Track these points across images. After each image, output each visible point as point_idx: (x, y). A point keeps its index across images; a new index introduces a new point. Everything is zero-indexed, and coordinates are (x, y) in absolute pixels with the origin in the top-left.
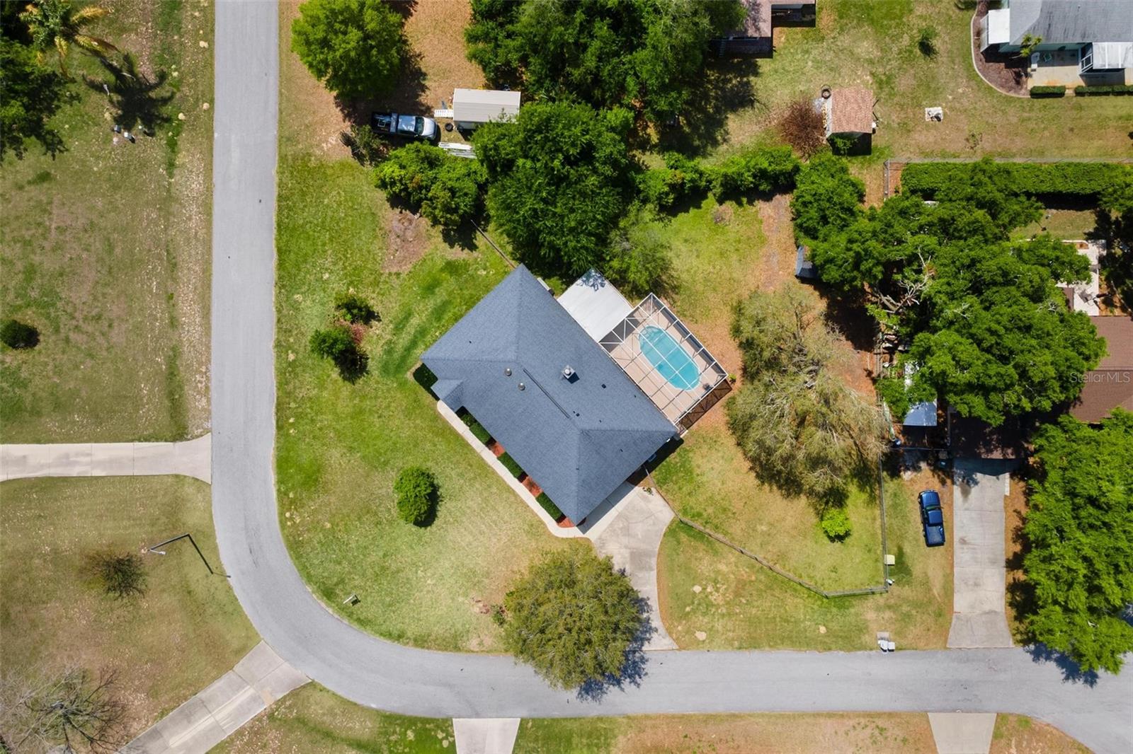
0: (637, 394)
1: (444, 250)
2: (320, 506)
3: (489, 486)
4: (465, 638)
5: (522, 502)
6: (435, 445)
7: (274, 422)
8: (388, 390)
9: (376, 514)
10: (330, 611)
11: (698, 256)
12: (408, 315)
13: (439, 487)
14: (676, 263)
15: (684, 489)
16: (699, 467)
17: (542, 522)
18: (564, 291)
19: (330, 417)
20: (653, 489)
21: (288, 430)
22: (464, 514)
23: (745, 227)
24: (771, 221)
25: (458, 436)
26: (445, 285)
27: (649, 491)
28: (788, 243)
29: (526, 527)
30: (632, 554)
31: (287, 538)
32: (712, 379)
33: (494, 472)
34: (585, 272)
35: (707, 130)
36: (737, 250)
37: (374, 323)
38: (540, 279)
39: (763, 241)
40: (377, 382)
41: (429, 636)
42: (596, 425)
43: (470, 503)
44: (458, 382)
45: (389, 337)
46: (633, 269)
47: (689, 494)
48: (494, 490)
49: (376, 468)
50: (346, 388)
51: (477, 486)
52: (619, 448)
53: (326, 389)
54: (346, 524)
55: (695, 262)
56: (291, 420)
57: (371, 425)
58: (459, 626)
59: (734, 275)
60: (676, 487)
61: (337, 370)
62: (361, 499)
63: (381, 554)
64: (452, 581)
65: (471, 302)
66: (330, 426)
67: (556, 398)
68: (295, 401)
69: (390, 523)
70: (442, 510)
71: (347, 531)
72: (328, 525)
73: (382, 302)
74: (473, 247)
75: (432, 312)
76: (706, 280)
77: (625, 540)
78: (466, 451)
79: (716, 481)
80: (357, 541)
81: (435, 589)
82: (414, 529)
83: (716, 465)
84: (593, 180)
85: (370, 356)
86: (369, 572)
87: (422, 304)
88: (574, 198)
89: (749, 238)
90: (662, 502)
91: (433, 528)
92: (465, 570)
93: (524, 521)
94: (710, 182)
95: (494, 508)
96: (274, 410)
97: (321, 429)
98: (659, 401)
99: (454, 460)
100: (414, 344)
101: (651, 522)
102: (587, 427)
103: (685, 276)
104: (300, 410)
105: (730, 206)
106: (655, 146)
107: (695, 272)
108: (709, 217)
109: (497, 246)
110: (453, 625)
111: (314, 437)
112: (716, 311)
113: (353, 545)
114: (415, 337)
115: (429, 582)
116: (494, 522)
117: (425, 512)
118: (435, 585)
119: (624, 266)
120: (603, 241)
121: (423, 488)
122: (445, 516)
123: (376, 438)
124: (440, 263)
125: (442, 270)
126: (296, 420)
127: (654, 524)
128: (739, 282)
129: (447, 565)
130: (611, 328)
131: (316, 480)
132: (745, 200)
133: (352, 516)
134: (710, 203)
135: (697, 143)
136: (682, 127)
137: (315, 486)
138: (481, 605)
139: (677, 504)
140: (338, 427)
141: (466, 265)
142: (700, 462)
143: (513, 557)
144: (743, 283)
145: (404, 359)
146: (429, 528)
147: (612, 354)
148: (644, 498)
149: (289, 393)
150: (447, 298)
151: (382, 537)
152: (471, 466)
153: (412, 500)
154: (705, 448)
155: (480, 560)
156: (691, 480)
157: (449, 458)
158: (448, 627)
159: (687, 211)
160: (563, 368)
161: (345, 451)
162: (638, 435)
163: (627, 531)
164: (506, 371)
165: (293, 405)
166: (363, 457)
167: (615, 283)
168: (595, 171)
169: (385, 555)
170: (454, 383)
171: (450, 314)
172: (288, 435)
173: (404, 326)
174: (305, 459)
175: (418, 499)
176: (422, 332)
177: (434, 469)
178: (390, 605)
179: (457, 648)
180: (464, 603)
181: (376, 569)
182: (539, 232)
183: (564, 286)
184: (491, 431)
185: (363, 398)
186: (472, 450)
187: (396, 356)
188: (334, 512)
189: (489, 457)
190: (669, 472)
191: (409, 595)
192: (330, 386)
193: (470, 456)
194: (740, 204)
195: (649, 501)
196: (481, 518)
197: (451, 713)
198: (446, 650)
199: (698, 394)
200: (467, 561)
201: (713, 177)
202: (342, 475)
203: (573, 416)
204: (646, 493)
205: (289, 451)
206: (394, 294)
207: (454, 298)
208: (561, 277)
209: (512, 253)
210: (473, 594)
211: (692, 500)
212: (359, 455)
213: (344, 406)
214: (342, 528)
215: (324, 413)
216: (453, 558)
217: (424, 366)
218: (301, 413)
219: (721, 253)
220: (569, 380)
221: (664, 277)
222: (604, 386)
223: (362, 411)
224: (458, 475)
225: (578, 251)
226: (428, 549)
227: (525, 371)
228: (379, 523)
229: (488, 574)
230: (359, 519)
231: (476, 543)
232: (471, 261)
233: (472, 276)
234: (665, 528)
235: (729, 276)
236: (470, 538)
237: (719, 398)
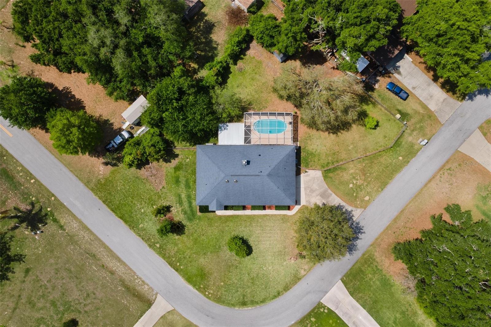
0: (272, 147)
1: (169, 166)
2: (214, 280)
3: (258, 221)
4: (298, 274)
5: (272, 215)
6: (228, 226)
7: (173, 270)
8: (197, 225)
9: (233, 265)
10: (250, 308)
11: (246, 88)
12: (179, 196)
13: (243, 237)
14: (242, 96)
15: (316, 160)
16: (313, 149)
17: (284, 215)
19: (189, 251)
20: (307, 170)
21: (180, 268)
22: (259, 237)
23: (251, 64)
24: (256, 54)
25: (232, 216)
26: (180, 176)
27: (306, 172)
28: (269, 55)
29: (281, 221)
30: (321, 196)
31: (214, 300)
32: (289, 119)
33: (254, 215)
34: (218, 128)
35: (209, 47)
36: (256, 73)
37: (171, 209)
38: (207, 144)
39: (260, 62)
40: (192, 226)
41: (287, 284)
42: (270, 169)
43: (257, 232)
44: (215, 200)
45: (181, 209)
46: (231, 111)
47: (319, 160)
48: (260, 220)
49: (218, 251)
50: (184, 237)
51: (254, 225)
52: (283, 169)
53: (178, 244)
54: (227, 278)
55: (247, 90)
56: (178, 264)
57: (203, 240)
58: (293, 272)
59: (263, 81)
60: (313, 162)
61: (175, 235)
62: (224, 265)
63: (247, 275)
64: (277, 261)
65: (194, 173)
66: (191, 254)
67: (249, 174)
68: (173, 257)
69: (240, 263)
70: (251, 243)
71: (230, 279)
72: (222, 284)
73: (167, 201)
74: (177, 156)
75: (186, 188)
76: (256, 92)
77: (314, 194)
78: (239, 218)
79: (323, 148)
80: (236, 279)
81: (274, 268)
82: (249, 257)
83: (317, 143)
84: (191, 98)
85: (181, 220)
86: (249, 284)
87: (180, 189)
88: (191, 109)
89: (255, 66)
90: (313, 171)
91: (254, 251)
92: (277, 253)
93: (279, 220)
94: (226, 62)
95: (266, 226)
96: (169, 267)
97: (189, 257)
98: (281, 142)
99: (239, 224)
100: (190, 203)
101: (316, 180)
102: (267, 173)
103: (248, 97)
104: (177, 258)
105: (240, 63)
106: (199, 68)
107: (251, 93)
108: (237, 72)
109: (183, 148)
110: (291, 273)
111: (190, 262)
112: (269, 98)
113: (236, 281)
114: (188, 200)
115: (270, 268)
116: (270, 230)
117: (247, 249)
118: (272, 267)
119: (228, 113)
120: (213, 113)
121: (238, 242)
122: (254, 244)
123: (209, 243)
124: (172, 171)
125: (175, 172)
127: (318, 180)
128: (266, 82)
129: (270, 257)
130: (243, 136)
131: (204, 274)
132: (242, 56)
133: (227, 273)
134: (233, 68)
135: (210, 54)
136: (201, 54)
137: (206, 276)
138: (292, 259)
139: (318, 167)
140: (194, 251)
141: (181, 163)
142: (312, 147)
143: (287, 234)
144: (268, 81)
145: (192, 211)
146: (253, 252)
147: (252, 143)
148: (307, 175)
149: (169, 257)
150: (185, 179)
151: (242, 270)
152: (246, 221)
153: (239, 249)
154: (309, 142)
155: (278, 246)
156: (315, 156)
157: (237, 225)
158: (290, 275)
159: (229, 78)
160: (242, 163)
161: (204, 256)
162: (285, 159)
163: (312, 191)
164: (226, 182)
165: (174, 259)
166: (211, 252)
167: (231, 121)
168: (189, 95)
169: (249, 274)
170: (215, 202)
171: (192, 183)
172: (182, 270)
173: (182, 201)
174: (194, 271)
175: (241, 247)
176: (189, 197)
177: (236, 233)
178: (266, 288)
179: (299, 279)
180: (287, 264)
181: (250, 281)
182: (192, 130)
183: (216, 138)
184: (241, 204)
185: (192, 235)
186: (241, 216)
187: (189, 212)
188: (220, 278)
189: (248, 212)
190: (306, 160)
191: (268, 278)
192: (179, 242)
193: (242, 218)
194: (242, 59)
195: (309, 175)
196: (265, 233)
197: (318, 300)
198: (297, 283)
199: (290, 128)
200: (275, 250)
201: (226, 59)
202: (210, 264)
203: (260, 174)
204: (306, 174)
205: (187, 274)
206: (168, 194)
207: (187, 176)
208: (212, 137)
209: (190, 145)
210: (287, 258)
211: (322, 161)
212: (209, 253)
213: (189, 243)
214: (227, 280)
215: (185, 252)
216: (269, 254)
217: (200, 206)
218: (179, 259)
219: (252, 79)
220: (247, 164)
221: (243, 104)
222: (260, 155)
223: (196, 239)
224: (245, 227)
225: (209, 123)
226: (260, 259)
227: (232, 176)
228: (237, 267)
229: (285, 248)
230: (229, 272)
231: (272, 242)
232: (181, 160)
233: (186, 165)
234: (322, 178)
235: (262, 84)
236: (268, 243)
237: (297, 123)
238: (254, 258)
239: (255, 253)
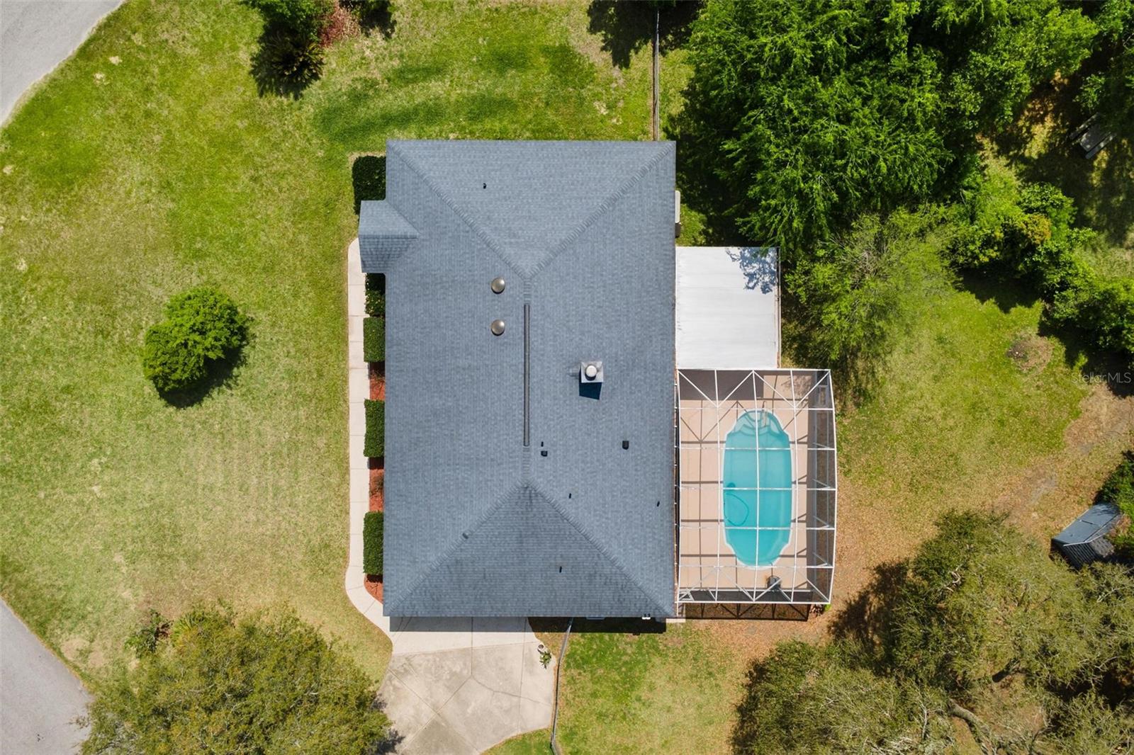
0: (664, 504)
1: (576, 26)
2: (39, 226)
3: (318, 430)
4: (68, 624)
5: (345, 498)
6: (296, 296)
7: (84, 38)
8: (304, 152)
9: (113, 316)
11: (936, 379)
12: (435, 71)
13: (244, 363)
14: (896, 359)
15: (600, 701)
16: (652, 688)
17: (345, 556)
18: (695, 244)
19: (180, 110)
20: (553, 662)
21: (96, 70)
22: (244, 435)
23: (1044, 400)
24: (1093, 427)
25: (341, 313)
26: (530, 75)
27: (546, 658)
28: (1086, 484)
29: (316, 541)
30: (435, 725)
32: (794, 576)
33: (344, 416)
34: (758, 244)
35: (1124, 208)
36: (1002, 423)
37: (377, 35)
38: (678, 194)
39: (1052, 443)
40: (298, 126)
41: (16, 570)
42: (558, 496)
43: (267, 428)
44: (410, 231)
45: (377, 76)
46: (844, 305)
47: (601, 716)
48: (321, 442)
49: (178, 246)
50: (244, 88)
51: (302, 412)
52: (559, 561)
53: (213, 63)
54: (52, 290)
55: (925, 384)
56: (115, 60)
57: (231, 179)
58: (77, 597)
59: (964, 455)
60: (590, 687)
61: (256, 48)
62: (112, 272)
63: (63, 382)
64: (132, 519)
65: (543, 133)
66: (166, 122)
67: (535, 394)
68: (146, 35)
69: (122, 348)
70: (218, 401)
71: (43, 301)
72: (23, 266)
73: (415, 15)
74: (621, 59)
75: (474, 99)
76: (917, 423)
77: (442, 695)
78: (333, 346)
79: (657, 733)
80: (45, 330)
81: (95, 507)
82: (149, 389)
83: (678, 709)
84: (928, 98)
85: (323, 77)
86: (19, 393)
87: (470, 73)
88: (866, 100)
89: (1035, 422)
90: (549, 688)
91: (179, 415)
92: (166, 521)
93: (323, 528)
94: (1064, 285)
95: (295, 469)
96: (102, 18)
97: (148, 114)
98: (689, 538)
99: (304, 343)
100: (403, 119)
101: (506, 704)
102: (541, 484)
103: (891, 389)
104: (143, 57)
105: (1051, 349)
106: (1025, 160)
107: (912, 398)
108: (1007, 337)
109: (659, 89)
110: (68, 588)
111: (126, 117)
112: (890, 483)
113: (33, 330)
114: (416, 111)
115: (95, 489)
116: (277, 490)
117: (179, 382)
118: (101, 501)
119: (836, 289)
120: (841, 220)
121: (209, 341)
122: (214, 414)
123: (218, 204)
124: (552, 39)
125: (546, 51)
126: (122, 67)
127: (507, 712)
128: (961, 471)
129: (148, 488)
130: (716, 366)
131: (70, 183)
132: (1083, 360)
133: (73, 287)
134: (1029, 316)
136: (1092, 169)
137: (60, 190)
139: (569, 713)
140: (178, 136)
141: (588, 76)
142: (661, 683)
143: (255, 567)
144: (966, 479)
145: (368, 127)
146: (172, 409)
147: (686, 407)
148: (528, 661)
149: (149, 17)
150: (515, 97)
151: (88, 358)
152: (320, 376)
153: (173, 345)
154: (685, 670)
155: (202, 526)
156: (621, 697)
157: (299, 332)
158: (60, 583)
159: (982, 299)
160: (591, 359)
161: (156, 181)
162: (607, 571)
163: (457, 685)
164: (496, 281)
165: (138, 39)
166: (174, 215)
167: (790, 306)
168: (944, 88)
169: (67, 389)
170: (401, 227)
171: (497, 125)
172: (88, 76)
173: (415, 81)
174: (83, 135)
175: (183, 352)
176: (431, 115)
177: (261, 330)
179: (41, 628)
180: (117, 569)
181: (35, 397)
182: (759, 103)
183: (701, 239)
184: (390, 353)
185: (256, 128)
186: (343, 354)
187: (362, 112)
188: (51, 254)
189: (359, 386)
190: (601, 656)
191: (47, 482)
192: (222, 66)
193: (332, 359)
194: (1070, 360)
195: (531, 673)
196: (264, 465)
198: (23, 615)
199: (752, 578)
200: (182, 510)
201: (1077, 282)
202: (115, 212)
203: (535, 449)
204: (538, 657)
205: (67, 102)
206: (444, 20)
207: (526, 107)
208: (709, 223)
209: (671, 119)
210: (145, 566)
211: (594, 730)
212: (171, 205)
213: (216, 114)
214: (40, 289)
215: (177, 97)
216: (165, 486)
217: (383, 160)
218: (141, 63)
219: (974, 406)
220: (582, 386)
221: (860, 364)
222: (625, 445)
223: (235, 146)
224: (288, 371)
225: (789, 194)
226: (142, 440)
227: (526, 308)
228: (105, 334)
229: (194, 558)
230: (80, 300)
231: (221, 496)
232: (600, 76)
233: (581, 100)
234: (520, 732)
235: (954, 449)
236: (218, 479)
237: (776, 614)
238: (145, 413)
239: (169, 419)
